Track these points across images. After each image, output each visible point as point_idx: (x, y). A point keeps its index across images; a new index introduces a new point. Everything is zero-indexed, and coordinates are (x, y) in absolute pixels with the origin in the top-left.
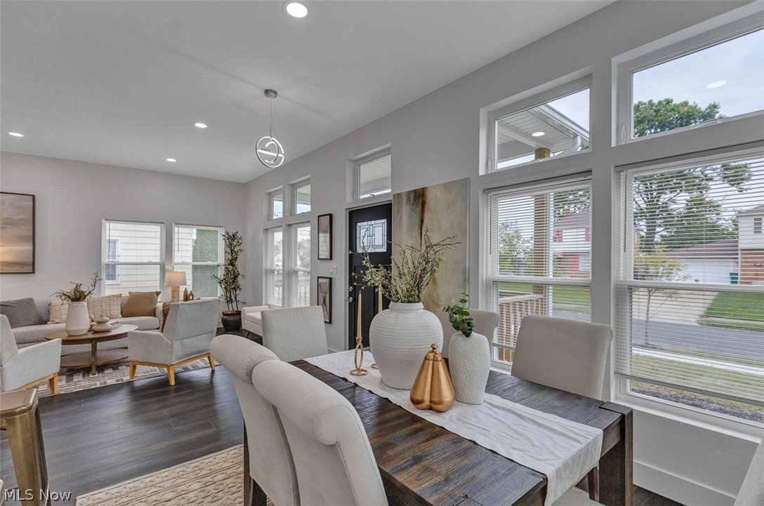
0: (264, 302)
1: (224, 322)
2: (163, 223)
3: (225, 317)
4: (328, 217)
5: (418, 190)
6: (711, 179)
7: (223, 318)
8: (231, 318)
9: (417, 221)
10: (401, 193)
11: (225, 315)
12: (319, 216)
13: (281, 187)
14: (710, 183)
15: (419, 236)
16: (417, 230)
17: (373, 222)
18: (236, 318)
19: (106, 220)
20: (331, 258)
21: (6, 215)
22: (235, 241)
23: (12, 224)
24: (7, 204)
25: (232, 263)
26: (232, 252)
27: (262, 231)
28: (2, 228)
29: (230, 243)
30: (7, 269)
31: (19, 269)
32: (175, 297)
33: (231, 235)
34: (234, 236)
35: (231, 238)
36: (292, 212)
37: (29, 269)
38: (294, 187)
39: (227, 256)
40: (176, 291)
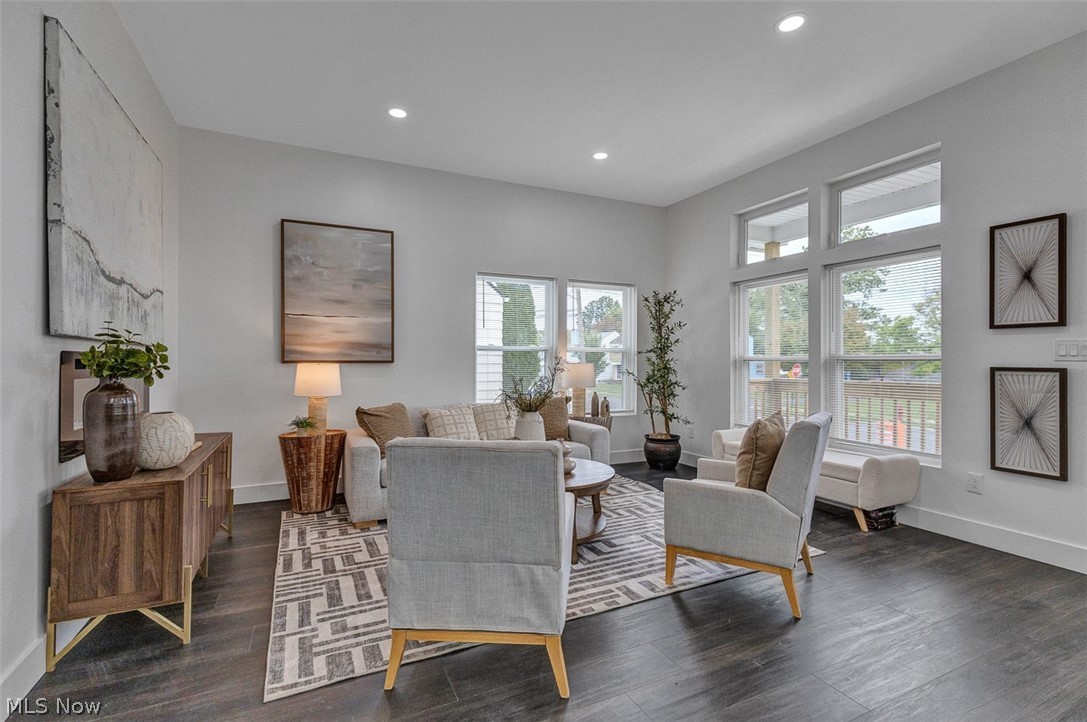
0: (732, 422)
1: (649, 453)
2: (552, 279)
3: (650, 443)
4: (1054, 223)
7: (645, 446)
8: (662, 447)
11: (649, 439)
12: (993, 229)
13: (807, 189)
18: (669, 448)
19: (480, 273)
20: (1062, 323)
21: (358, 265)
22: (667, 308)
23: (363, 279)
24: (359, 246)
25: (662, 349)
26: (660, 328)
27: (728, 287)
28: (354, 286)
29: (658, 312)
30: (359, 355)
31: (372, 355)
32: (579, 407)
33: (661, 297)
34: (666, 299)
35: (659, 303)
36: (832, 241)
37: (386, 355)
38: (836, 188)
39: (653, 335)
40: (580, 396)
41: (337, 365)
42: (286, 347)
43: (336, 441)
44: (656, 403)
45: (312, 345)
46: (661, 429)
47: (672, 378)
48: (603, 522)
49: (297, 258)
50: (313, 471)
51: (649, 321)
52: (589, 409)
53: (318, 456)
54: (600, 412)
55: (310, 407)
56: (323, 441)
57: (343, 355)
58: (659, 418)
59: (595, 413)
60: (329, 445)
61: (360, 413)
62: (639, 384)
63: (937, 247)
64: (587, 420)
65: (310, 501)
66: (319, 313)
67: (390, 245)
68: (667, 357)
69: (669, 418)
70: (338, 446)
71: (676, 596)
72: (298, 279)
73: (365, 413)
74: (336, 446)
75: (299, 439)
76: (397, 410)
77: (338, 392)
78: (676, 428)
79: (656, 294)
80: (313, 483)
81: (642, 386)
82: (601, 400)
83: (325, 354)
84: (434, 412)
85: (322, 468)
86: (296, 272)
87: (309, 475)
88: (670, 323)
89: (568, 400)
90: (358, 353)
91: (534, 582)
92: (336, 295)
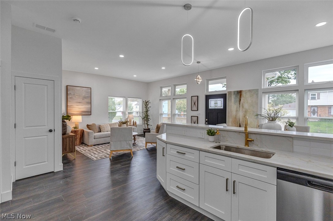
2: (125, 97)
3: (144, 130)
4: (197, 97)
5: (239, 91)
6: (290, 78)
7: (144, 131)
9: (238, 100)
10: (231, 92)
11: (144, 129)
12: (192, 96)
13: (171, 84)
14: (290, 80)
15: (239, 104)
16: (238, 102)
17: (217, 99)
20: (198, 110)
21: (84, 95)
22: (148, 103)
23: (85, 98)
24: (84, 91)
25: (147, 111)
26: (146, 107)
27: (159, 100)
28: (83, 99)
29: (146, 104)
30: (84, 114)
31: (87, 113)
32: (130, 123)
33: (147, 101)
34: (148, 102)
35: (146, 103)
36: (174, 95)
37: (90, 113)
38: (175, 86)
39: (145, 109)
40: (130, 121)
41: (81, 116)
42: (68, 112)
43: (82, 131)
44: (145, 122)
45: (74, 112)
46: (146, 127)
47: (149, 117)
48: (136, 142)
49: (70, 94)
50: (78, 137)
51: (144, 105)
52: (132, 124)
53: (79, 134)
54: (135, 124)
55: (75, 124)
56: (80, 131)
57: (81, 114)
58: (146, 125)
59: (133, 124)
60: (81, 132)
61: (88, 126)
62: (142, 118)
63: (186, 98)
64: (132, 126)
65: (77, 143)
66: (75, 105)
67: (90, 91)
68: (148, 113)
69: (148, 125)
70: (83, 132)
71: (147, 149)
72: (71, 98)
73: (89, 125)
74: (82, 132)
75: (75, 131)
76: (94, 125)
77: (81, 122)
78: (149, 127)
79: (146, 101)
80: (78, 139)
81: (143, 119)
82: (135, 122)
83: (77, 114)
84: (101, 124)
85: (80, 136)
86: (70, 96)
87: (77, 138)
88: (148, 106)
89: (128, 122)
90: (84, 113)
91: (129, 143)
92: (79, 101)
